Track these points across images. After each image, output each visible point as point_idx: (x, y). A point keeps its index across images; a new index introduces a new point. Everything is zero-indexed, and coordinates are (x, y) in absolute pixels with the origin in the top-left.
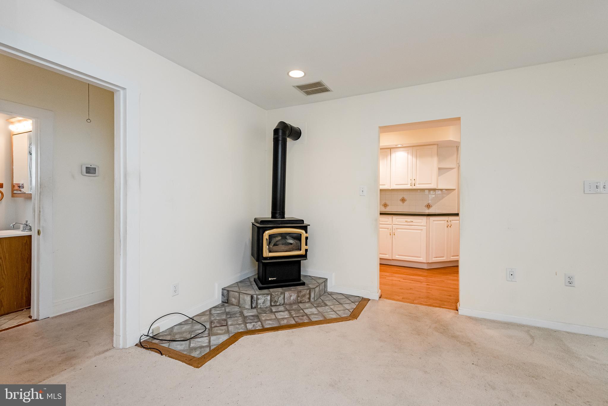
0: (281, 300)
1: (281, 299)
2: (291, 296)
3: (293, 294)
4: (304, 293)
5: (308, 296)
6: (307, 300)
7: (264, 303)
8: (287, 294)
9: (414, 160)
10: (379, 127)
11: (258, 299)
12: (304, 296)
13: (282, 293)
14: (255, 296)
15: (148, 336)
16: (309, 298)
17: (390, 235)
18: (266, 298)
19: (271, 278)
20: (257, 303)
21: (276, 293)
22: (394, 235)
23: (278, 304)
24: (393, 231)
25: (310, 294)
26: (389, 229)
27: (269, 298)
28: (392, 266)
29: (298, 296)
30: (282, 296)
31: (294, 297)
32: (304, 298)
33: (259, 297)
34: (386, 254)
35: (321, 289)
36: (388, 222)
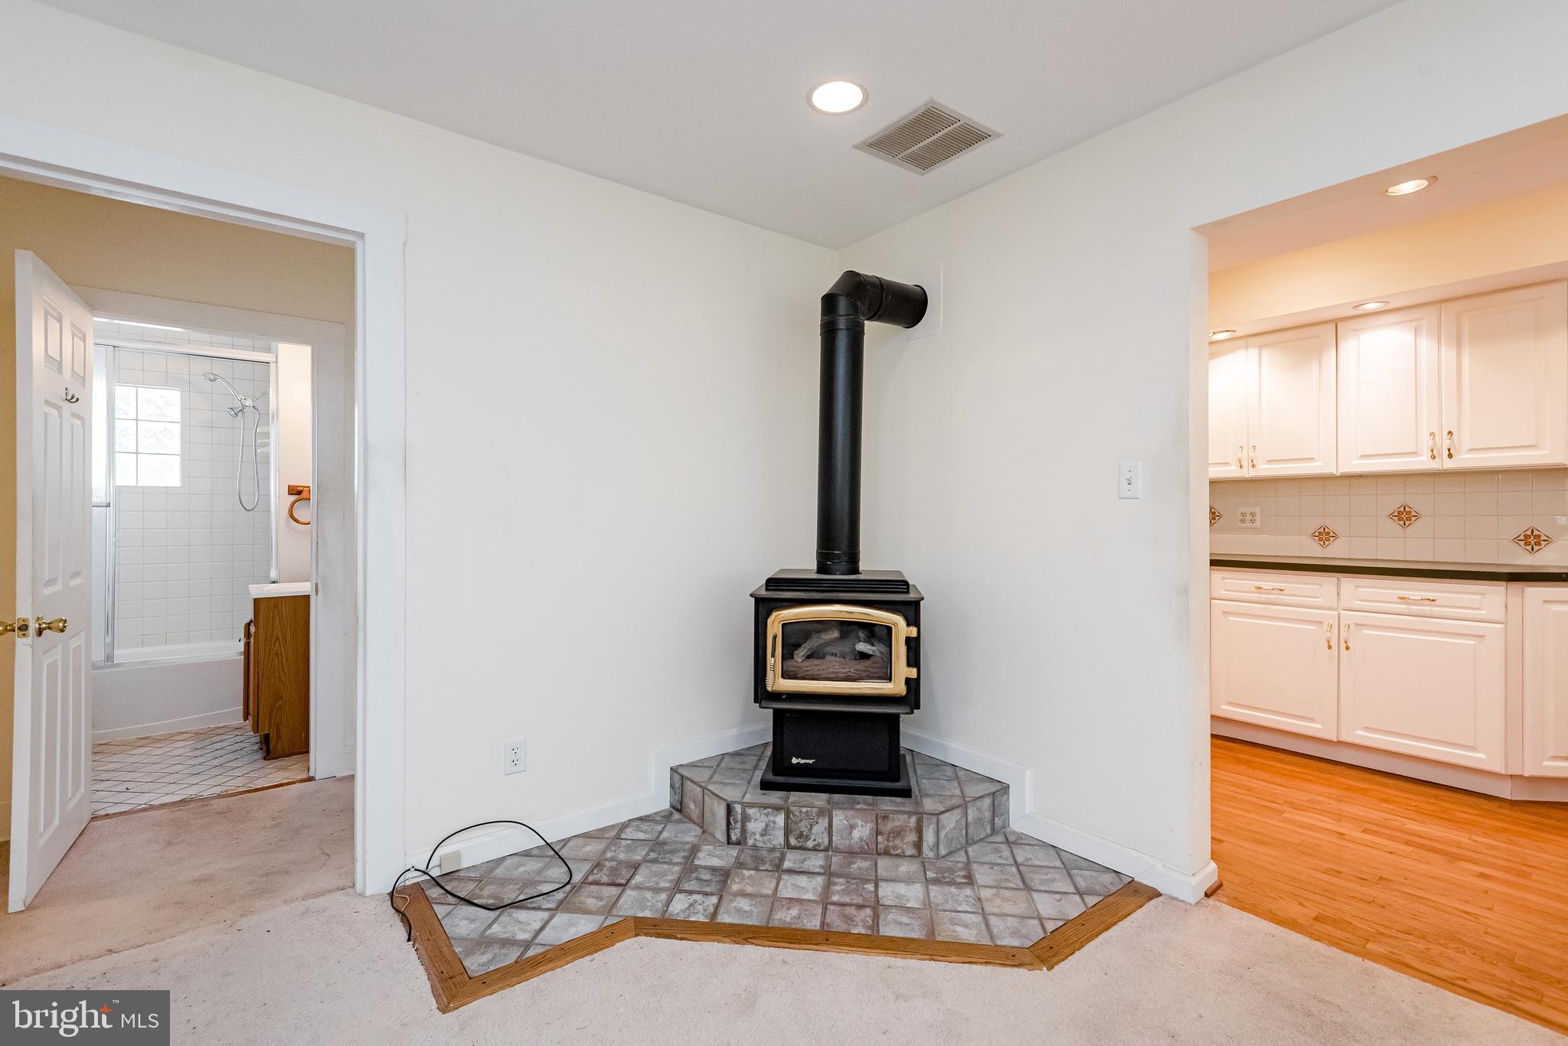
0: (818, 833)
1: (820, 832)
2: (852, 827)
3: (860, 823)
4: (897, 823)
5: (912, 837)
6: (911, 851)
7: (765, 832)
8: (839, 818)
9: (1448, 354)
10: (1198, 229)
11: (746, 818)
12: (898, 833)
13: (821, 812)
14: (738, 808)
15: (425, 873)
16: (918, 845)
17: (1330, 647)
18: (772, 818)
19: (797, 758)
20: (744, 831)
21: (804, 810)
22: (1347, 648)
23: (810, 844)
24: (1343, 635)
25: (919, 831)
26: (1325, 628)
27: (780, 819)
28: (1338, 768)
29: (878, 833)
30: (824, 823)
31: (862, 831)
32: (898, 842)
33: (751, 811)
34: (1311, 720)
35: (970, 819)
36: (1320, 600)
